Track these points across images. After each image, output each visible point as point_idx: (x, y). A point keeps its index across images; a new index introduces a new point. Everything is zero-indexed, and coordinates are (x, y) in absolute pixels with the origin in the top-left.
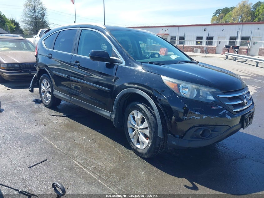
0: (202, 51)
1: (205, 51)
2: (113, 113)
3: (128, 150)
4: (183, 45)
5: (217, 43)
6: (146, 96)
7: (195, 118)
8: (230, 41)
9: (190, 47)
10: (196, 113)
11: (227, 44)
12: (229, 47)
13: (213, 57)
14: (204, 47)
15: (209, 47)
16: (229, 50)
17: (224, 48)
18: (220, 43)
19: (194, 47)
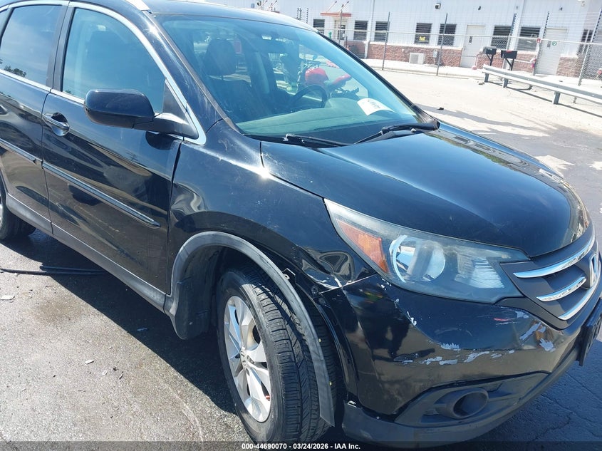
0: (429, 61)
1: (437, 59)
2: (173, 298)
3: (223, 412)
4: (383, 43)
5: (465, 41)
6: (275, 275)
7: (442, 363)
8: (493, 38)
9: (400, 48)
10: (446, 347)
11: (488, 44)
12: (494, 52)
13: (454, 76)
14: (432, 50)
15: (446, 50)
16: (492, 60)
17: (481, 54)
18: (470, 41)
19: (410, 48)
